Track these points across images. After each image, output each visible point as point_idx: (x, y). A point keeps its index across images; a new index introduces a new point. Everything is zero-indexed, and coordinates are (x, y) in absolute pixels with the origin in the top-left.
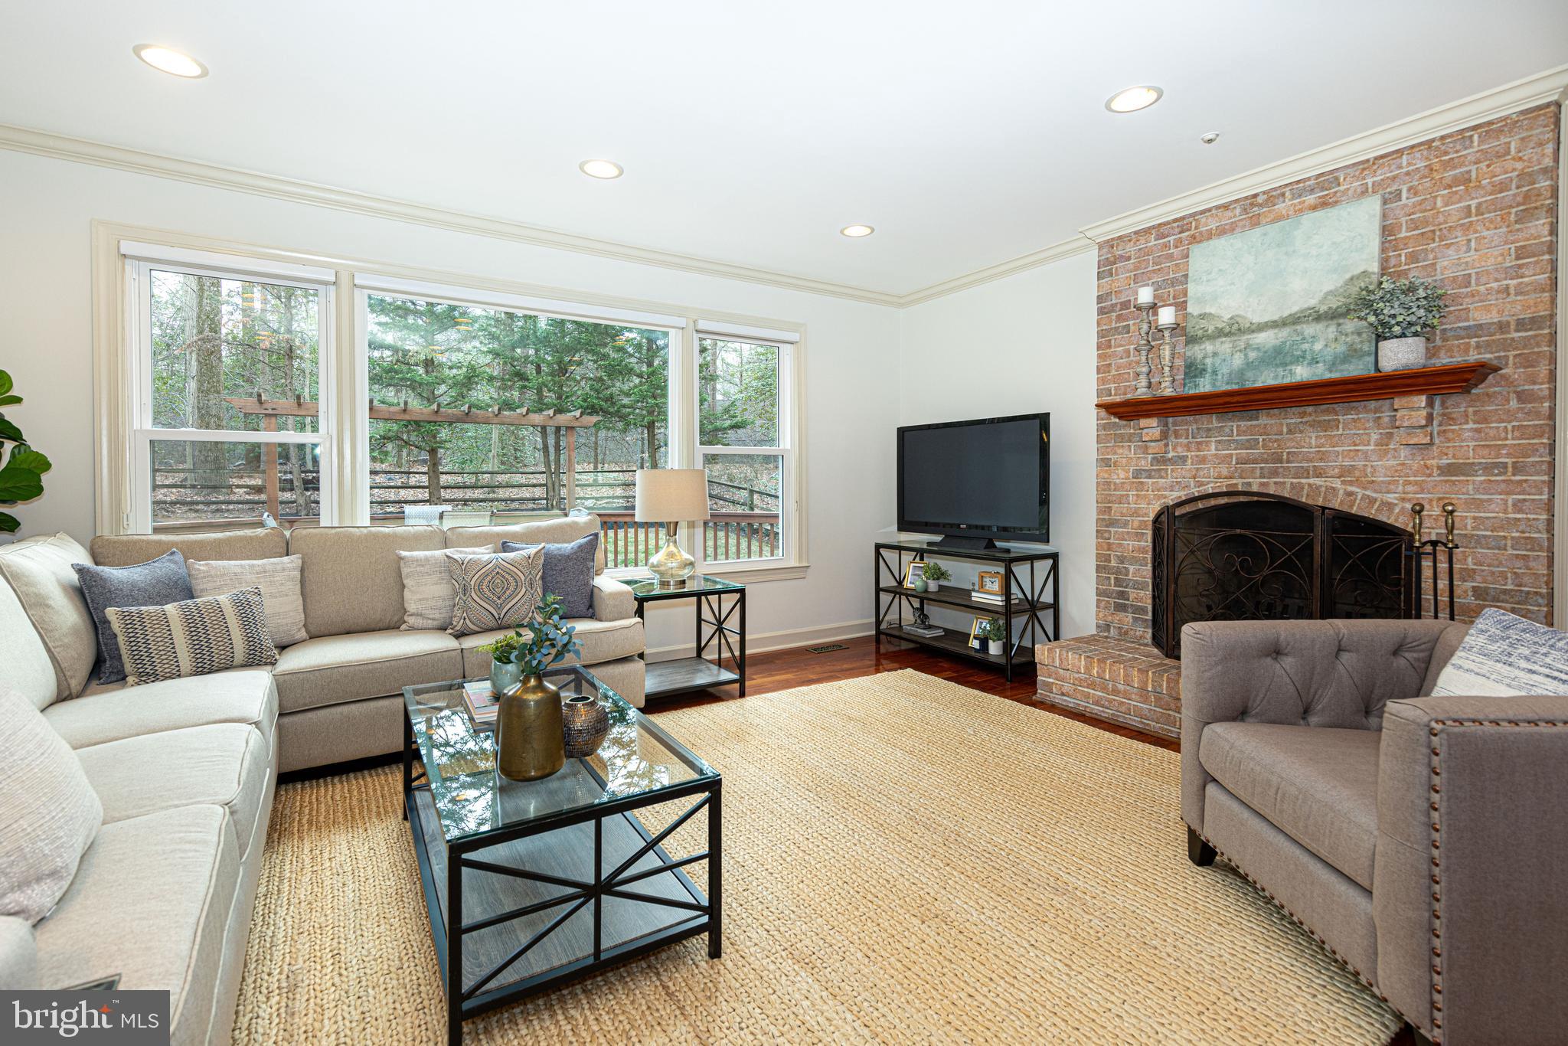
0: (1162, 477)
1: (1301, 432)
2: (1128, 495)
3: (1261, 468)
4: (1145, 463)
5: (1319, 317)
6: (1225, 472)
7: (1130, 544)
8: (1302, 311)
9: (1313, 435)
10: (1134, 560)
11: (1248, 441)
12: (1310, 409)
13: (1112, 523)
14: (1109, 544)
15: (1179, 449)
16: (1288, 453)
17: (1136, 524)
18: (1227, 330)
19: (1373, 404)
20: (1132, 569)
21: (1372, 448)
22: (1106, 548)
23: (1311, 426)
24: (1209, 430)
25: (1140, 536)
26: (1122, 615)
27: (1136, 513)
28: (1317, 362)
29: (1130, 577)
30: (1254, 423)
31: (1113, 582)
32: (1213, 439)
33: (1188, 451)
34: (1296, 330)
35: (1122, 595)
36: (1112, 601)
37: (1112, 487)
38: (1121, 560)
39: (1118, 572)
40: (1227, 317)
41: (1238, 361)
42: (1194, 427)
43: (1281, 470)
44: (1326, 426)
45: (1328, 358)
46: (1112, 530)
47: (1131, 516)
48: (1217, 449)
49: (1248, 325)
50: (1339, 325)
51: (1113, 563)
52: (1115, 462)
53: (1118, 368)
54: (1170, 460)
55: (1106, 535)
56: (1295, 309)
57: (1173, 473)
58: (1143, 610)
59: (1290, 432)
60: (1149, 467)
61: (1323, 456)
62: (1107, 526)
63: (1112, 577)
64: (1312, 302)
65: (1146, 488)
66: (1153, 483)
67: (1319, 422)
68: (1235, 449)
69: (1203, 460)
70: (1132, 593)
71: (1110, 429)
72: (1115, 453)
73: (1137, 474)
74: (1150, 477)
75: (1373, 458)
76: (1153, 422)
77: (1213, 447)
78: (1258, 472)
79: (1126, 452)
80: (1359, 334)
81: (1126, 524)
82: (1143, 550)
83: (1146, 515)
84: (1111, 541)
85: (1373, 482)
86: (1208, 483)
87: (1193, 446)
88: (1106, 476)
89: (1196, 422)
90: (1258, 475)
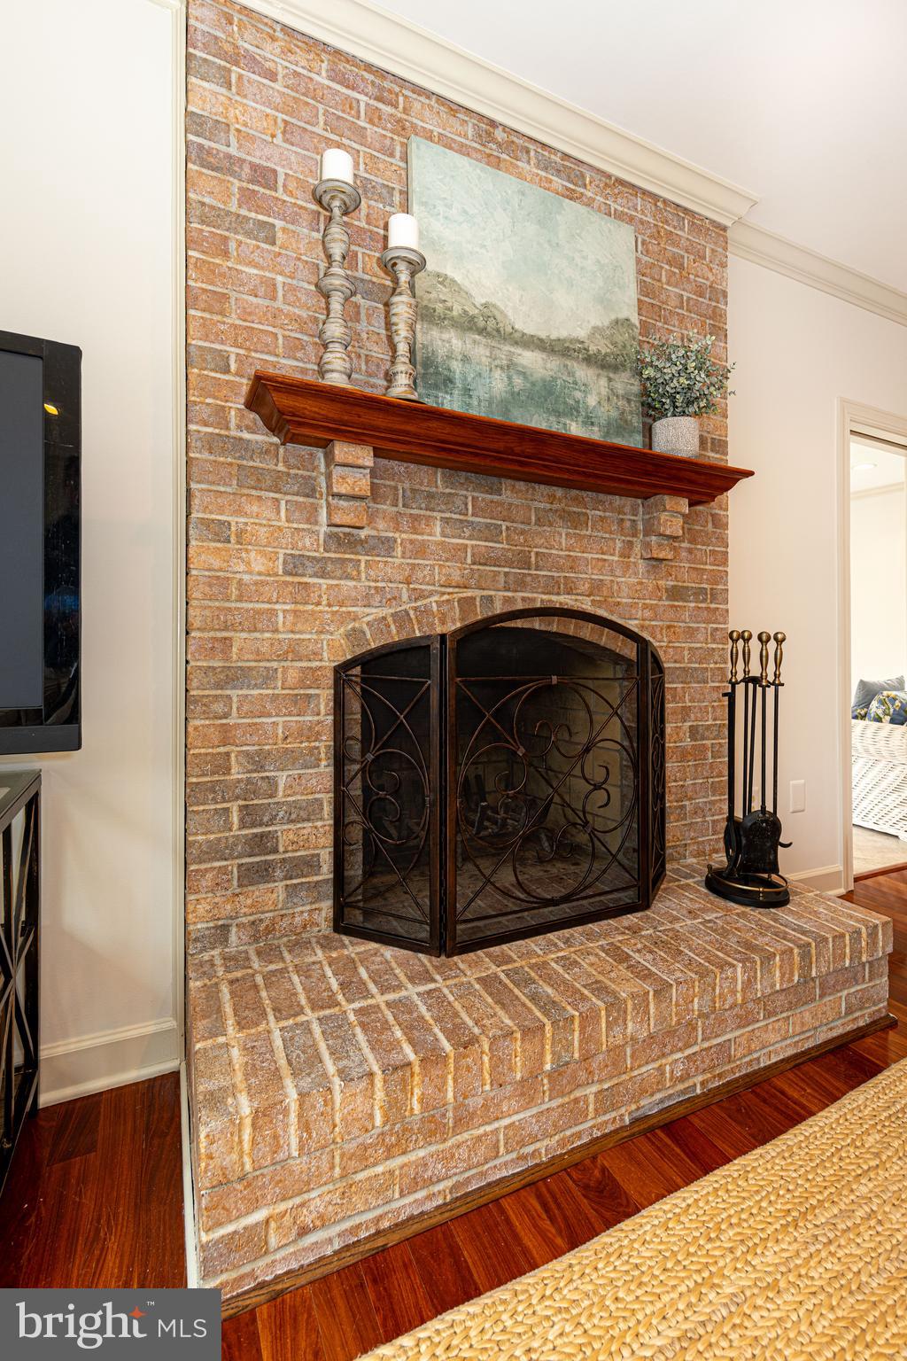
0: (349, 577)
1: (551, 525)
2: (273, 613)
3: (506, 574)
4: (312, 543)
5: (589, 360)
6: (456, 577)
7: (279, 723)
8: (572, 341)
9: (564, 532)
10: (288, 758)
11: (487, 526)
12: (559, 492)
13: (233, 677)
14: (225, 729)
15: (381, 525)
16: (537, 553)
17: (293, 676)
18: (481, 324)
19: (617, 500)
20: (282, 778)
21: (616, 558)
22: (216, 738)
23: (561, 517)
24: (430, 496)
25: (301, 702)
26: (258, 891)
27: (293, 652)
28: (592, 424)
29: (280, 797)
30: (496, 498)
31: (235, 819)
32: (438, 515)
33: (397, 530)
34: (565, 366)
35: (262, 843)
36: (232, 865)
37: (235, 593)
38: (257, 761)
39: (251, 790)
40: (480, 300)
41: (498, 384)
42: (407, 485)
43: (529, 579)
44: (576, 521)
45: (603, 422)
46: (234, 693)
47: (282, 658)
48: (443, 535)
49: (509, 329)
50: (610, 380)
51: (236, 773)
52: (240, 534)
53: (246, 314)
54: (362, 542)
55: (218, 708)
56: (563, 334)
57: (372, 571)
58: (311, 864)
59: (539, 522)
60: (321, 553)
61: (573, 565)
62: (218, 686)
63: (234, 807)
64: (582, 333)
65: (314, 597)
66: (330, 587)
67: (569, 513)
68: (470, 538)
69: (420, 550)
70: (285, 834)
71: (223, 451)
72: (239, 512)
73: (295, 565)
74: (323, 574)
75: (618, 572)
76: (365, 456)
77: (438, 530)
78: (502, 579)
79: (268, 513)
80: (629, 401)
81: (268, 678)
82: (310, 733)
83: (317, 655)
84: (231, 721)
85: (619, 603)
86: (431, 594)
87: (404, 522)
88: (217, 563)
89: (409, 475)
90: (502, 584)
